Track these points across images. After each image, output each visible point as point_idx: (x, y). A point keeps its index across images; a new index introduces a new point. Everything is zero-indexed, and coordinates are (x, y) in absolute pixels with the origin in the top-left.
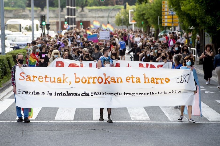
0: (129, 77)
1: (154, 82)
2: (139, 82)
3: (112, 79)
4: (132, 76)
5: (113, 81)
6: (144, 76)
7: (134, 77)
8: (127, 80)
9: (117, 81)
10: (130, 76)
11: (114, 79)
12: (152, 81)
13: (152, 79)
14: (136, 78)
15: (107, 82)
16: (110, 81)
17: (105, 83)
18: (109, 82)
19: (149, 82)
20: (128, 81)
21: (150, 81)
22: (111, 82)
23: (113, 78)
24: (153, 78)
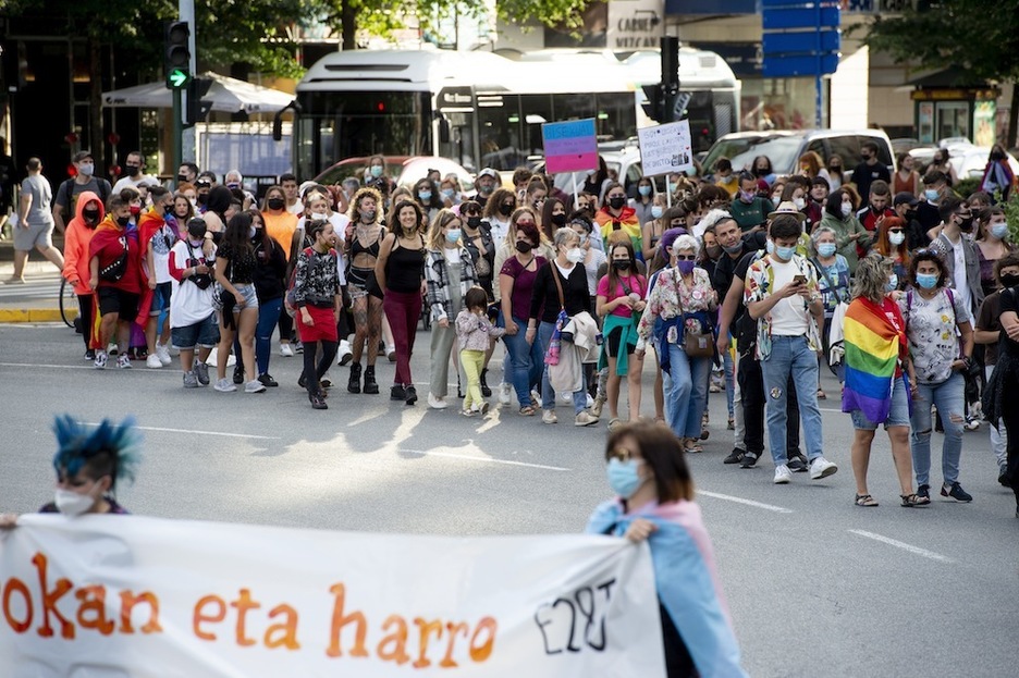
0: (222, 604)
1: (400, 656)
2: (290, 642)
3: (86, 606)
4: (244, 592)
5: (91, 615)
6: (331, 599)
7: (256, 606)
8: (198, 618)
9: (119, 624)
10: (230, 595)
11: (99, 606)
12: (390, 648)
13: (394, 629)
14: (273, 614)
15: (55, 625)
16: (71, 617)
17: (46, 631)
18: (68, 631)
19: (359, 651)
20: (205, 627)
21: (371, 643)
22: (79, 630)
23: (91, 597)
24: (402, 623)
